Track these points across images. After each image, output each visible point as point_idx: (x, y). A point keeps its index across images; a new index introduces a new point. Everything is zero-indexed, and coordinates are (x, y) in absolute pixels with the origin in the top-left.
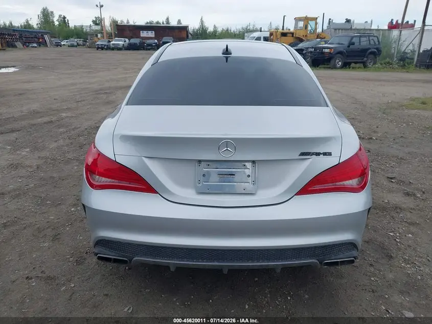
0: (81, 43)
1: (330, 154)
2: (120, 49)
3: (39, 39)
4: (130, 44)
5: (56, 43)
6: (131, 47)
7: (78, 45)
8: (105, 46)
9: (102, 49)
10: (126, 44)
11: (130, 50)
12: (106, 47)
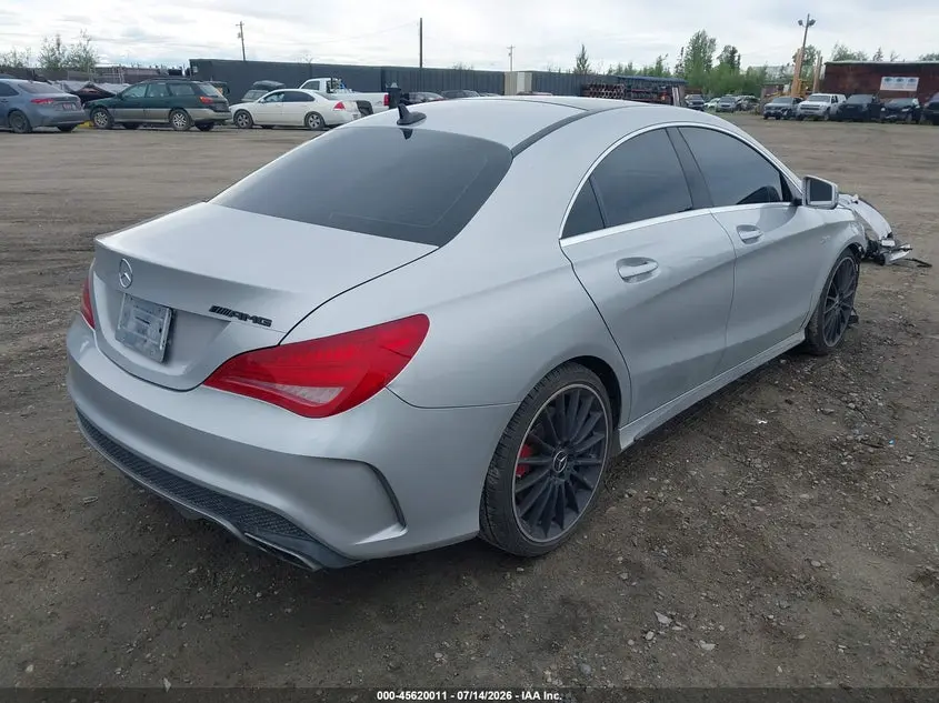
0: (745, 104)
1: (268, 323)
2: (817, 119)
3: (661, 95)
4: (844, 107)
5: (694, 103)
6: (846, 115)
7: (739, 107)
8: (784, 110)
9: (778, 117)
10: (834, 108)
11: (840, 121)
12: (785, 113)
